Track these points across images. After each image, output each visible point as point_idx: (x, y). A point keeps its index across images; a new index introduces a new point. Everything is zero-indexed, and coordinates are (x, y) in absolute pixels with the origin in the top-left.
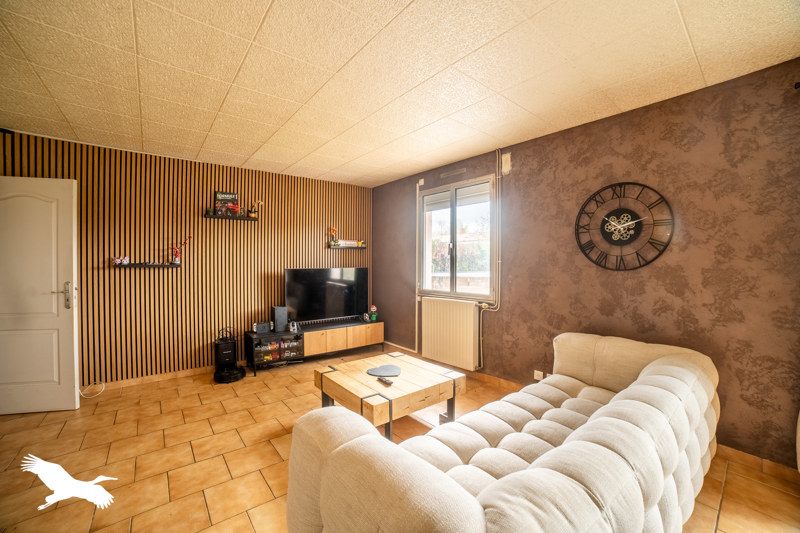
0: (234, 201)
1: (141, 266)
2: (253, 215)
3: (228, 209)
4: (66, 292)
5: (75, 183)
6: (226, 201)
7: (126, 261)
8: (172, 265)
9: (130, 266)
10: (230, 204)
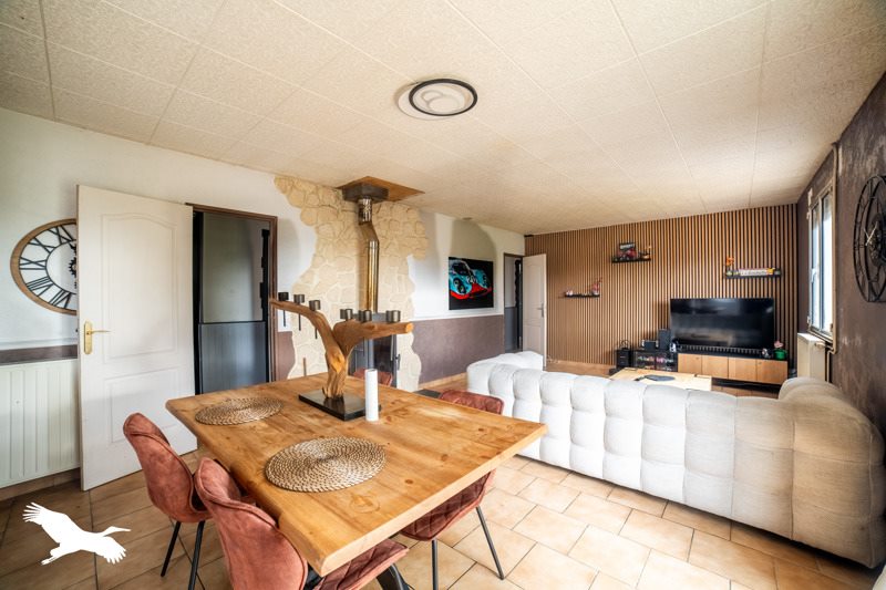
0: (631, 249)
1: (579, 296)
2: (646, 257)
3: (627, 255)
4: (542, 309)
5: (545, 255)
6: (626, 249)
7: (571, 294)
8: (594, 296)
9: (573, 296)
10: (629, 252)
